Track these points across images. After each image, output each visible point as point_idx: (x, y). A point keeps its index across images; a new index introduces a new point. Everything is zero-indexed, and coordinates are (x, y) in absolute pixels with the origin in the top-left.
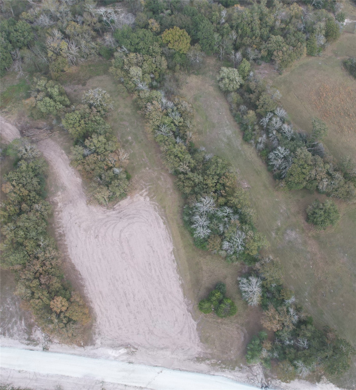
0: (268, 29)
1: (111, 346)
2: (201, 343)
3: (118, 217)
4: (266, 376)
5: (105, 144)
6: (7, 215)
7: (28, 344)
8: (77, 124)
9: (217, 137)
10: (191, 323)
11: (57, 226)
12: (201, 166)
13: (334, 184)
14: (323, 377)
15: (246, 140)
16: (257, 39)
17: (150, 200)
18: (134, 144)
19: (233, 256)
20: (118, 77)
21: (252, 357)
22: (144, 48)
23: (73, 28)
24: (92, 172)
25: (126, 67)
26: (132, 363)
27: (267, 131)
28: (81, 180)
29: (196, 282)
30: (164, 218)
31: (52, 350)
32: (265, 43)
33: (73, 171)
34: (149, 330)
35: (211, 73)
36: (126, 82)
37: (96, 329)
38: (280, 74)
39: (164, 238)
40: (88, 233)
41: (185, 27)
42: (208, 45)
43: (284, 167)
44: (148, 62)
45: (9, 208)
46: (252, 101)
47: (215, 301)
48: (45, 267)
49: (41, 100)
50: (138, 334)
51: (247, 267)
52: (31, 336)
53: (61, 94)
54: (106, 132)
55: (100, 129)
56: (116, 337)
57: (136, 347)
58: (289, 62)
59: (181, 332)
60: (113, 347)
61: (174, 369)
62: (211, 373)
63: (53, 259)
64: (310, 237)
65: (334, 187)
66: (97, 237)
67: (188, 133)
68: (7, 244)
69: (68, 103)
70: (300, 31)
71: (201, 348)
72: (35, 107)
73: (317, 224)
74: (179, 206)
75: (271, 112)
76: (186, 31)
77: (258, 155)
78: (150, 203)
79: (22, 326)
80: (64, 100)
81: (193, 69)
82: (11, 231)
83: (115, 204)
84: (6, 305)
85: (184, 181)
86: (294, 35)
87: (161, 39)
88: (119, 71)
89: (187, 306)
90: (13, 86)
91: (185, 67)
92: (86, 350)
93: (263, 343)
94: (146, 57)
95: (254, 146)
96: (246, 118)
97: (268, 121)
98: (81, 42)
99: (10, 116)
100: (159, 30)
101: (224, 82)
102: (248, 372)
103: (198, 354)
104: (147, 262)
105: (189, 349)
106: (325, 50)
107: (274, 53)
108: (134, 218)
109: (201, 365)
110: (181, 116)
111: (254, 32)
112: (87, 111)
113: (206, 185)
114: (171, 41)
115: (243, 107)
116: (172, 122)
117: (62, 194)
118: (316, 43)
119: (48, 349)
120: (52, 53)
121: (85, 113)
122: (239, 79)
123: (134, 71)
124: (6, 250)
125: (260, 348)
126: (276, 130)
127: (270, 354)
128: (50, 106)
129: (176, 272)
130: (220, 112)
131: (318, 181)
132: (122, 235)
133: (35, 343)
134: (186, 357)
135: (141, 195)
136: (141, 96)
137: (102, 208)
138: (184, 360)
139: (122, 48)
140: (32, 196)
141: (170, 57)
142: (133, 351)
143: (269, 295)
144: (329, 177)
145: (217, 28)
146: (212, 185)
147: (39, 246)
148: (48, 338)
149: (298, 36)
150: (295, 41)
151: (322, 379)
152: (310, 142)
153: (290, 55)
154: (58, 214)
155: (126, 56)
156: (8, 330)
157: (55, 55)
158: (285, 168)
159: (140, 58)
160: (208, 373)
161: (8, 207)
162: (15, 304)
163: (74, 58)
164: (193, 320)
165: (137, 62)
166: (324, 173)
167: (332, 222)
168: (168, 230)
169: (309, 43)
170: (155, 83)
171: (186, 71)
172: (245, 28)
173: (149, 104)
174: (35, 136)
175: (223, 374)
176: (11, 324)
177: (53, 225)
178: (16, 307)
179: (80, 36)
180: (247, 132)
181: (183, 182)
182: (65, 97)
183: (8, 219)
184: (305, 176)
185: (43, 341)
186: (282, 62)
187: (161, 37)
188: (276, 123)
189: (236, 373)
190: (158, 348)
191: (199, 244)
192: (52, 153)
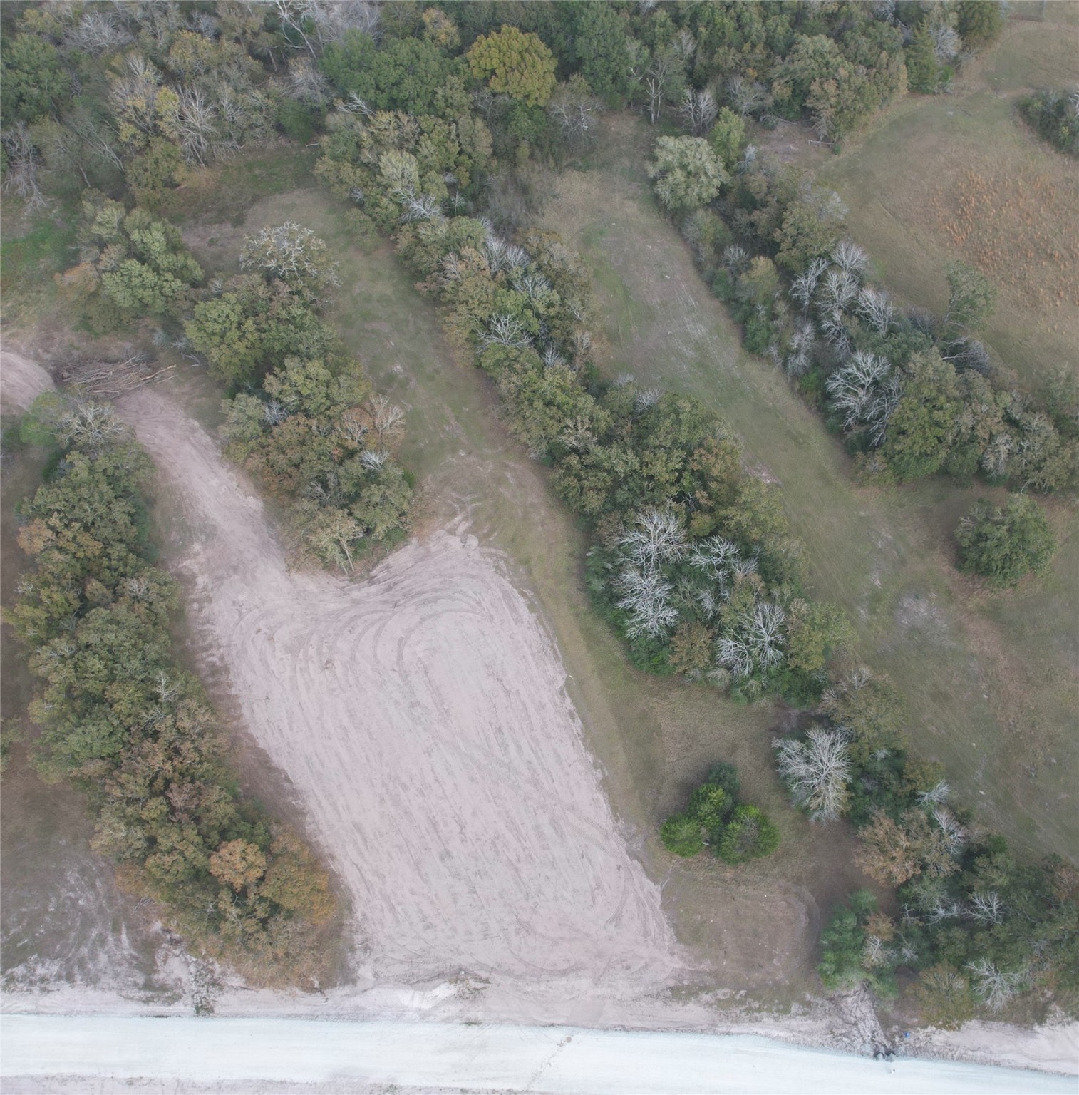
0: (786, 18)
1: (408, 981)
2: (682, 946)
3: (385, 602)
4: (885, 1021)
5: (328, 384)
6: (44, 617)
7: (147, 1001)
8: (234, 334)
9: (664, 347)
10: (645, 890)
11: (201, 644)
12: (628, 427)
13: (1028, 448)
14: (1054, 1007)
15: (753, 348)
16: (757, 51)
17: (480, 545)
18: (413, 384)
19: (752, 682)
20: (344, 187)
21: (839, 970)
22: (418, 96)
23: (191, 50)
24: (294, 471)
25: (367, 156)
26: (475, 1024)
27: (814, 315)
28: (261, 504)
29: (647, 771)
30: (530, 593)
31: (223, 1011)
32: (783, 59)
33: (230, 478)
34: (519, 922)
35: (626, 162)
36: (373, 200)
37: (355, 936)
38: (835, 152)
39: (535, 651)
40: (301, 656)
41: (536, 27)
42: (610, 76)
43: (874, 412)
44: (434, 135)
45: (49, 597)
46: (759, 232)
47: (709, 815)
48: (181, 759)
49: (113, 271)
50: (485, 936)
51: (795, 712)
52: (156, 977)
53: (174, 248)
54: (326, 351)
55: (308, 341)
56: (419, 953)
57: (484, 975)
58: (860, 113)
59: (617, 919)
60: (413, 981)
61: (606, 1030)
62: (720, 1030)
63: (201, 735)
64: (971, 613)
65: (1029, 458)
66: (327, 665)
67: (578, 334)
68: (53, 702)
69: (199, 273)
70: (883, 19)
71: (682, 958)
72: (94, 295)
73: (992, 571)
74: (571, 555)
75: (820, 256)
76: (541, 38)
77: (792, 389)
78: (482, 554)
79: (123, 949)
80: (185, 267)
81: (571, 155)
82: (63, 659)
83: (375, 566)
84: (63, 891)
85: (582, 474)
86: (865, 33)
87: (465, 66)
88: (347, 168)
89: (627, 840)
90: (15, 241)
91: (546, 150)
92: (329, 1002)
93: (866, 923)
94: (428, 121)
95: (780, 364)
96: (747, 281)
97: (814, 285)
98: (220, 91)
99: (14, 330)
100: (457, 40)
101: (670, 179)
102: (830, 1014)
103: (674, 977)
104: (491, 724)
105: (646, 966)
106: (960, 76)
107: (812, 88)
108: (435, 602)
109: (686, 1008)
110: (552, 287)
111: (746, 30)
112: (262, 291)
113: (651, 478)
114: (497, 71)
115: (734, 253)
116: (528, 306)
117: (204, 550)
118: (935, 53)
119: (210, 1010)
120: (133, 130)
121: (254, 302)
122: (713, 171)
123: (393, 166)
124: (52, 720)
125: (860, 939)
126: (840, 308)
127: (890, 952)
128: (144, 287)
129: (582, 747)
130: (666, 274)
131: (982, 443)
132: (406, 652)
133: (169, 994)
134: (639, 990)
135: (452, 532)
136: (423, 237)
137: (333, 580)
138: (635, 1000)
139: (352, 100)
140: (115, 555)
141: (500, 119)
142: (475, 989)
143: (868, 786)
144: (1014, 431)
145: (632, 24)
146: (667, 476)
147: (155, 698)
148: (209, 976)
149: (877, 34)
150: (870, 50)
151: (1051, 1012)
152: (945, 339)
153: (858, 91)
154: (200, 610)
155: (364, 124)
156: (82, 964)
157: (140, 135)
158: (878, 418)
159: (409, 127)
160: (711, 1029)
161: (44, 593)
162: (93, 886)
163: (202, 139)
164: (648, 881)
165: (401, 139)
166: (996, 420)
167: (1034, 559)
168: (544, 628)
169: (913, 53)
170: (458, 201)
171: (551, 161)
172: (718, 19)
173: (451, 256)
174: (102, 384)
175: (755, 1028)
176: (86, 945)
177: (188, 643)
178: (97, 896)
179: (214, 73)
180: (752, 325)
181: (580, 479)
182: (186, 258)
183: (48, 631)
184: (943, 432)
185: (194, 987)
186: (837, 113)
187: (467, 62)
188: (839, 288)
189: (794, 1022)
190: (551, 973)
191: (644, 656)
192: (162, 431)
